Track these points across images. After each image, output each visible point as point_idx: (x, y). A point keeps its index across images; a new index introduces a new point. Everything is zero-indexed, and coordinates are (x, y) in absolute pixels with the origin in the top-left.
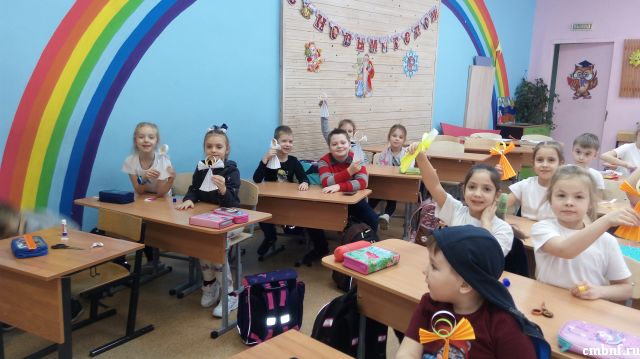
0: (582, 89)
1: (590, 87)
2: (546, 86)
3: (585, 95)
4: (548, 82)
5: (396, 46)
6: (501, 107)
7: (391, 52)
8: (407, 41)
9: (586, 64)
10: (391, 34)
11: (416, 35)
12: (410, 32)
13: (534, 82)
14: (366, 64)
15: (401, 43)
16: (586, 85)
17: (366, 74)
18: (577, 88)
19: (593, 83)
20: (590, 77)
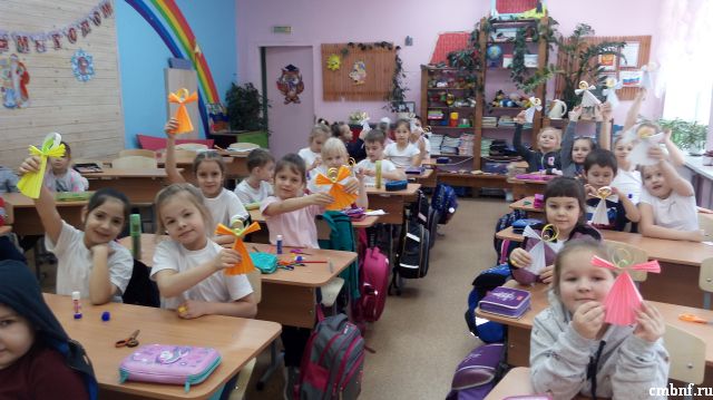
0: (292, 93)
1: (299, 91)
2: (256, 91)
3: (294, 100)
4: (258, 86)
5: (58, 45)
6: (211, 115)
7: (50, 51)
8: (72, 38)
9: (291, 68)
10: (48, 30)
11: (86, 32)
12: (75, 27)
13: (245, 88)
14: (15, 67)
15: (64, 41)
16: (294, 89)
17: (16, 79)
18: (286, 92)
19: (300, 87)
20: (296, 82)
